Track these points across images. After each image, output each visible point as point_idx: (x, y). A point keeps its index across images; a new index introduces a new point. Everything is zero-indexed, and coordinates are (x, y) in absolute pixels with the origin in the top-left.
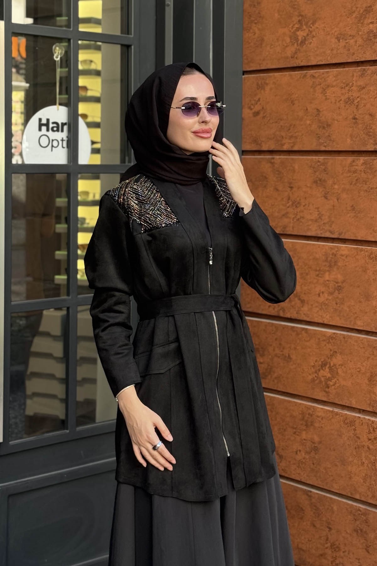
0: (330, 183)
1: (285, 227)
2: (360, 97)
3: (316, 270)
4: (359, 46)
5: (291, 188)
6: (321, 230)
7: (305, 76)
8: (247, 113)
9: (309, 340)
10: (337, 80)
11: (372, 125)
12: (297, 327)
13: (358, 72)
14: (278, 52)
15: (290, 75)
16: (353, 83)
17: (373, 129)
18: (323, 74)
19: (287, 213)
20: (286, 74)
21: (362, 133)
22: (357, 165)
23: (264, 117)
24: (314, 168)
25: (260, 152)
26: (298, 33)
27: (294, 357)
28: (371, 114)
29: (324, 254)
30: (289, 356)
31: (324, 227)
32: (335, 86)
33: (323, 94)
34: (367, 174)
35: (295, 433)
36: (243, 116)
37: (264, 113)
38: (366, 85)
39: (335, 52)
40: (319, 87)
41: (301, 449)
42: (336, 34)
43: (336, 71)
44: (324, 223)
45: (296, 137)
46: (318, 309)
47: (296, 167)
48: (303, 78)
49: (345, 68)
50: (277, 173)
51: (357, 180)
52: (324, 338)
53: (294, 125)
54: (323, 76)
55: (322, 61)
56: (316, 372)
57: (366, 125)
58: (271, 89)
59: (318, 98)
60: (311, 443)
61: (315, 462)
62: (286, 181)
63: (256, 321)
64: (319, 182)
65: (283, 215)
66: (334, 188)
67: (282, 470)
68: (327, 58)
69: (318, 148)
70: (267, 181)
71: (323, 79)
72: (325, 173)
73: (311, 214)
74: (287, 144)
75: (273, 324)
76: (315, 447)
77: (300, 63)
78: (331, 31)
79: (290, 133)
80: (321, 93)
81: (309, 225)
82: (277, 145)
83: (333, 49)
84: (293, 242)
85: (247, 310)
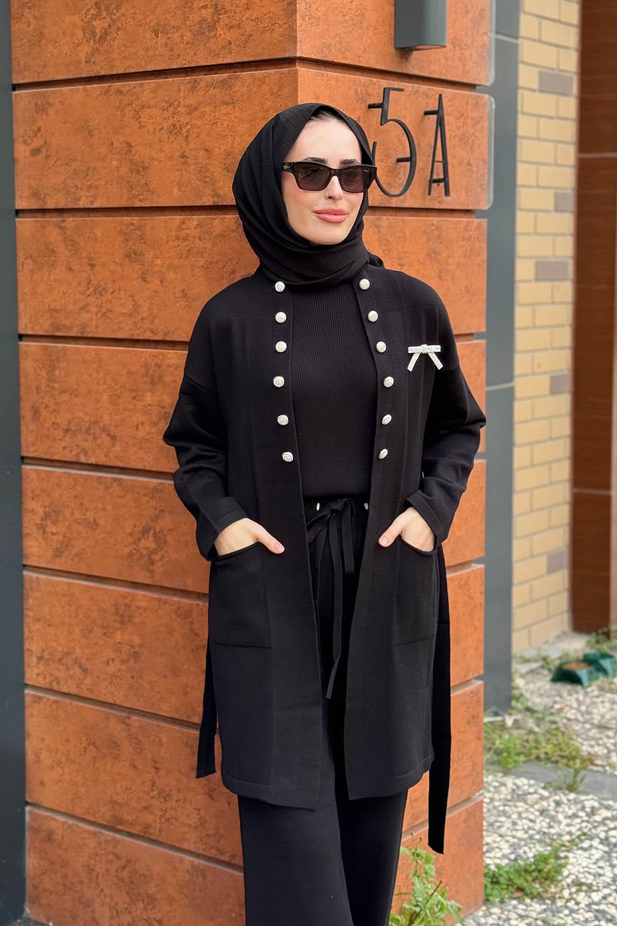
0: (150, 256)
1: (84, 327)
2: (190, 124)
3: (132, 390)
4: (187, 44)
5: (92, 266)
6: (137, 330)
7: (108, 91)
8: (21, 151)
9: (124, 496)
10: (155, 98)
11: (209, 167)
12: (106, 478)
13: (187, 84)
14: (66, 54)
15: (85, 90)
16: (180, 102)
17: (210, 171)
18: (135, 88)
19: (88, 305)
20: (79, 88)
21: (195, 178)
22: (188, 229)
23: (47, 157)
24: (125, 234)
25: (43, 211)
26: (95, 23)
27: (101, 522)
28: (207, 149)
29: (143, 365)
30: (95, 520)
31: (142, 325)
32: (152, 107)
33: (135, 120)
34: (204, 241)
35: (105, 634)
36: (15, 155)
37: (47, 151)
38: (199, 104)
39: (151, 53)
40: (129, 108)
41: (114, 657)
42: (152, 24)
43: (155, 83)
44: (142, 319)
45: (97, 188)
46: (135, 449)
47: (99, 234)
48: (105, 94)
49: (167, 78)
50: (70, 243)
51: (189, 251)
52: (146, 492)
53: (94, 169)
54: (134, 90)
55: (133, 68)
56: (135, 543)
57: (200, 165)
58: (57, 113)
59: (128, 125)
60: (129, 647)
61: (135, 673)
62: (84, 255)
63: (45, 471)
64: (132, 255)
65: (82, 308)
66: (155, 265)
67: (88, 689)
68: (140, 63)
69: (130, 204)
70: (56, 256)
71: (135, 96)
72: (142, 241)
73: (122, 305)
74: (83, 198)
75: (70, 474)
76: (134, 652)
77: (99, 70)
78: (145, 20)
79: (88, 180)
80: (133, 118)
81: (121, 322)
82: (69, 199)
83: (148, 48)
84: (98, 349)
85: (31, 455)
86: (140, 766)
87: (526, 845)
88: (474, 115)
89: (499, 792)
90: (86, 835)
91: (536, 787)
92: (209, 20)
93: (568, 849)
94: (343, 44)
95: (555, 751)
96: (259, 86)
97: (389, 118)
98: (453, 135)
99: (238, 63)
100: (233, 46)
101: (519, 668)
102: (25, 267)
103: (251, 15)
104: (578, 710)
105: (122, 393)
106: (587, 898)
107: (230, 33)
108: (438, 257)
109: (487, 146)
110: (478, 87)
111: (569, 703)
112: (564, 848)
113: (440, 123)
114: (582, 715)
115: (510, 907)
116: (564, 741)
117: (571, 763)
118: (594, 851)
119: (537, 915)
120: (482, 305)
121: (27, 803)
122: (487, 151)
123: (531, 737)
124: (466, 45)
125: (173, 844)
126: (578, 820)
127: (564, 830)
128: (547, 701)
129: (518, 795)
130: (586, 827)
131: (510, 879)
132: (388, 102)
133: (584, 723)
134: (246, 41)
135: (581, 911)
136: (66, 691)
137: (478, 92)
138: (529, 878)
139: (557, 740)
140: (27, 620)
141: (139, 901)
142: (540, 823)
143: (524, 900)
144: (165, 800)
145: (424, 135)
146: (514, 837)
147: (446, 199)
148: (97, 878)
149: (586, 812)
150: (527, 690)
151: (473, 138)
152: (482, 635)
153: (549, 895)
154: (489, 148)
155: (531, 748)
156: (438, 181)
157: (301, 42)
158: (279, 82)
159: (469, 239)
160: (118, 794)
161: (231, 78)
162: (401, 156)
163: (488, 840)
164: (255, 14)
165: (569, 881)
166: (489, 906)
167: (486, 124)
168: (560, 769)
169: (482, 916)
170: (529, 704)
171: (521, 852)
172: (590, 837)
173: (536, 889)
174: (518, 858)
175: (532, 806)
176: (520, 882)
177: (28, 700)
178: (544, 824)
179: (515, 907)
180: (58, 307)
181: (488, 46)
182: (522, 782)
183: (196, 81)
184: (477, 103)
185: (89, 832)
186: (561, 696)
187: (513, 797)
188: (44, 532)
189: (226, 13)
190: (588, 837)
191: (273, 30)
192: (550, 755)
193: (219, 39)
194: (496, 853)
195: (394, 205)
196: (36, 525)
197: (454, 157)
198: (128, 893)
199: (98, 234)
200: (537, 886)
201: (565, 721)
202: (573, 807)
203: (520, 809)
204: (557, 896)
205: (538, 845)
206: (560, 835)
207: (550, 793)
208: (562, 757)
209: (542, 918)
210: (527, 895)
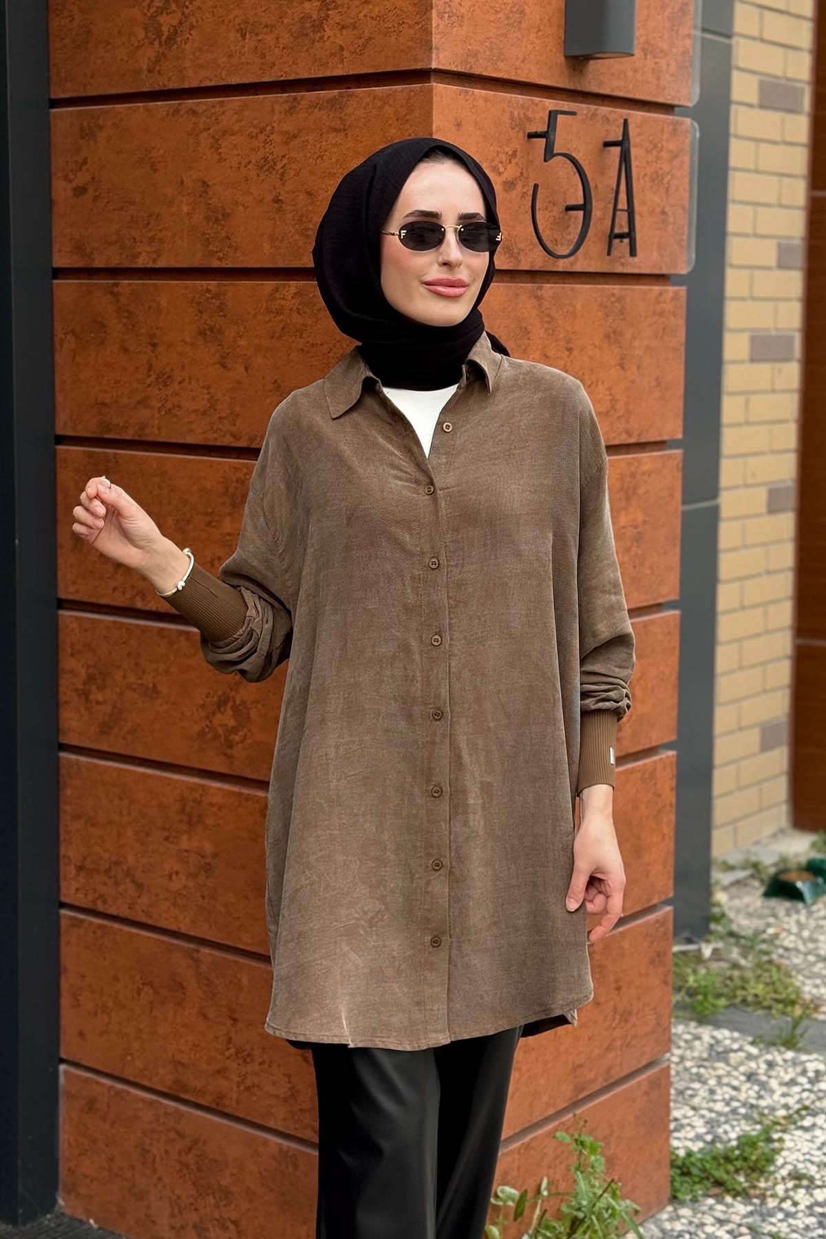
0: (232, 334)
1: (143, 426)
2: (287, 157)
3: (206, 514)
4: (283, 48)
5: (154, 345)
6: (214, 432)
7: (177, 111)
8: (61, 189)
10: (240, 121)
11: (312, 215)
12: (170, 630)
13: (283, 103)
14: (122, 60)
15: (146, 110)
16: (273, 127)
18: (213, 107)
19: (147, 398)
20: (139, 107)
21: (293, 230)
22: (283, 299)
23: (95, 199)
24: (198, 303)
25: (90, 271)
26: (161, 19)
27: (163, 689)
28: (310, 191)
29: (221, 480)
30: (154, 686)
31: (220, 426)
32: (237, 133)
33: (213, 150)
34: (304, 315)
35: (167, 839)
36: (53, 194)
37: (96, 190)
38: (300, 131)
39: (236, 60)
40: (205, 134)
41: (178, 869)
42: (237, 21)
43: (240, 100)
44: (220, 418)
45: (162, 241)
48: (173, 115)
49: (257, 95)
50: (125, 314)
51: (283, 328)
53: (158, 215)
55: (211, 80)
56: (207, 718)
57: (300, 213)
58: (109, 139)
59: (205, 157)
60: (200, 858)
61: (206, 893)
62: (143, 331)
63: (88, 619)
64: (208, 333)
65: (139, 403)
66: (239, 346)
67: (143, 911)
68: (220, 74)
69: (206, 263)
70: (105, 332)
71: (214, 118)
72: (221, 314)
73: (194, 399)
74: (144, 254)
75: (122, 624)
76: (206, 864)
77: (167, 83)
78: (228, 16)
79: (150, 231)
80: (211, 148)
81: (192, 423)
82: (124, 256)
83: (232, 55)
84: (161, 457)
85: (71, 597)
86: (212, 1016)
87: (726, 1122)
88: (672, 146)
89: (691, 1048)
90: (140, 1105)
91: (741, 1042)
92: (315, 17)
93: (783, 1128)
94: (495, 51)
95: (768, 993)
96: (381, 108)
97: (555, 152)
98: (642, 174)
99: (353, 75)
100: (345, 53)
101: (720, 877)
102: (65, 345)
103: (371, 11)
104: (799, 935)
105: (192, 517)
106: (808, 1197)
107: (342, 35)
108: (619, 338)
109: (688, 188)
110: (676, 109)
111: (786, 926)
112: (778, 1128)
113: (625, 158)
114: (805, 942)
115: (705, 1208)
116: (779, 980)
117: (789, 1009)
118: (818, 1132)
119: (741, 1219)
120: (678, 403)
121: (62, 1061)
122: (687, 195)
123: (736, 973)
124: (661, 51)
125: (254, 1120)
126: (797, 1089)
127: (778, 1102)
128: (757, 923)
129: (718, 1053)
130: (808, 1098)
131: (704, 1170)
132: (555, 130)
133: (806, 954)
134: (364, 46)
135: (800, 1215)
136: (115, 913)
137: (677, 115)
138: (731, 1168)
139: (771, 977)
140: (62, 816)
141: (208, 1195)
142: (746, 1092)
143: (723, 1198)
144: (245, 1061)
145: (603, 174)
146: (711, 1110)
147: (631, 259)
148: (154, 1162)
149: (809, 1078)
150: (730, 908)
151: (669, 177)
152: (672, 846)
153: (758, 1192)
154: (691, 191)
155: (736, 988)
156: (621, 236)
157: (437, 49)
158: (407, 103)
159: (662, 314)
160: (183, 1052)
161: (343, 97)
162: (573, 202)
163: (676, 1114)
164: (377, 9)
165: (784, 1172)
166: (677, 1206)
167: (687, 159)
168: (773, 1017)
169: (667, 1220)
170: (734, 927)
171: (720, 1131)
172: (814, 1113)
173: (740, 1183)
174: (717, 1139)
175: (736, 1068)
176: (720, 1174)
177: (64, 923)
178: (752, 1093)
179: (711, 1208)
180: (107, 401)
181: (691, 52)
182: (723, 1034)
183: (295, 99)
184: (675, 130)
185: (143, 1100)
186: (775, 916)
187: (710, 1055)
188: (87, 699)
189: (336, 7)
190: (810, 1112)
191: (400, 32)
192: (761, 999)
193: (327, 43)
194: (688, 1132)
195: (560, 269)
196: (77, 690)
197: (643, 203)
198: (194, 1184)
199: (162, 302)
200: (742, 1179)
201: (781, 951)
202: (790, 1070)
203: (721, 1072)
204: (769, 1193)
205: (743, 1122)
206: (773, 1109)
207: (761, 1050)
208: (777, 1001)
209: (747, 1223)
210: (728, 1191)
